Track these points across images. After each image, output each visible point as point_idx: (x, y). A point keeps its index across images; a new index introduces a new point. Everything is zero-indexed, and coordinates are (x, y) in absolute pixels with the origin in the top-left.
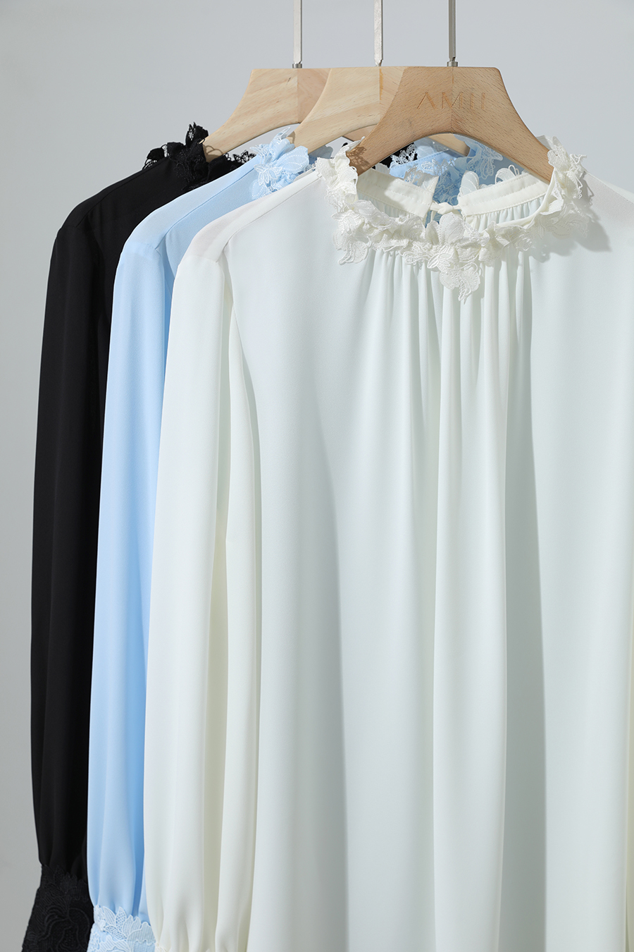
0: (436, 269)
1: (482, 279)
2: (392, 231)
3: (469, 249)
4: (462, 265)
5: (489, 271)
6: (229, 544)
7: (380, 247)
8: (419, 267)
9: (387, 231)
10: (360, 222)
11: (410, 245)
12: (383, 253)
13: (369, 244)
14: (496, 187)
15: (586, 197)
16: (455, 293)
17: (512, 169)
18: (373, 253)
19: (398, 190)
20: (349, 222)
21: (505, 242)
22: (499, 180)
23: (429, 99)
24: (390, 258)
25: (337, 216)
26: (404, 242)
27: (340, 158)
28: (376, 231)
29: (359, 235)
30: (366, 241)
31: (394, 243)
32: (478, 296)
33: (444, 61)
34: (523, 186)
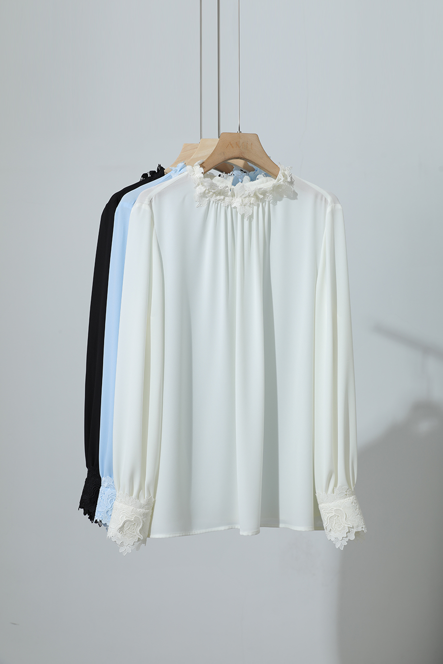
0: (235, 208)
1: (253, 211)
2: (217, 193)
3: (247, 198)
4: (245, 205)
5: (255, 208)
6: (152, 318)
7: (212, 199)
8: (228, 208)
9: (214, 193)
10: (205, 189)
11: (224, 199)
12: (213, 201)
13: (208, 199)
14: (256, 181)
15: (291, 183)
16: (243, 216)
17: (263, 175)
18: (210, 202)
19: (218, 181)
20: (201, 189)
21: (261, 196)
22: (258, 179)
23: (231, 144)
24: (216, 204)
25: (195, 188)
26: (222, 197)
27: (196, 165)
28: (211, 193)
29: (203, 195)
30: (207, 198)
31: (218, 198)
32: (251, 218)
33: (236, 131)
34: (267, 181)
